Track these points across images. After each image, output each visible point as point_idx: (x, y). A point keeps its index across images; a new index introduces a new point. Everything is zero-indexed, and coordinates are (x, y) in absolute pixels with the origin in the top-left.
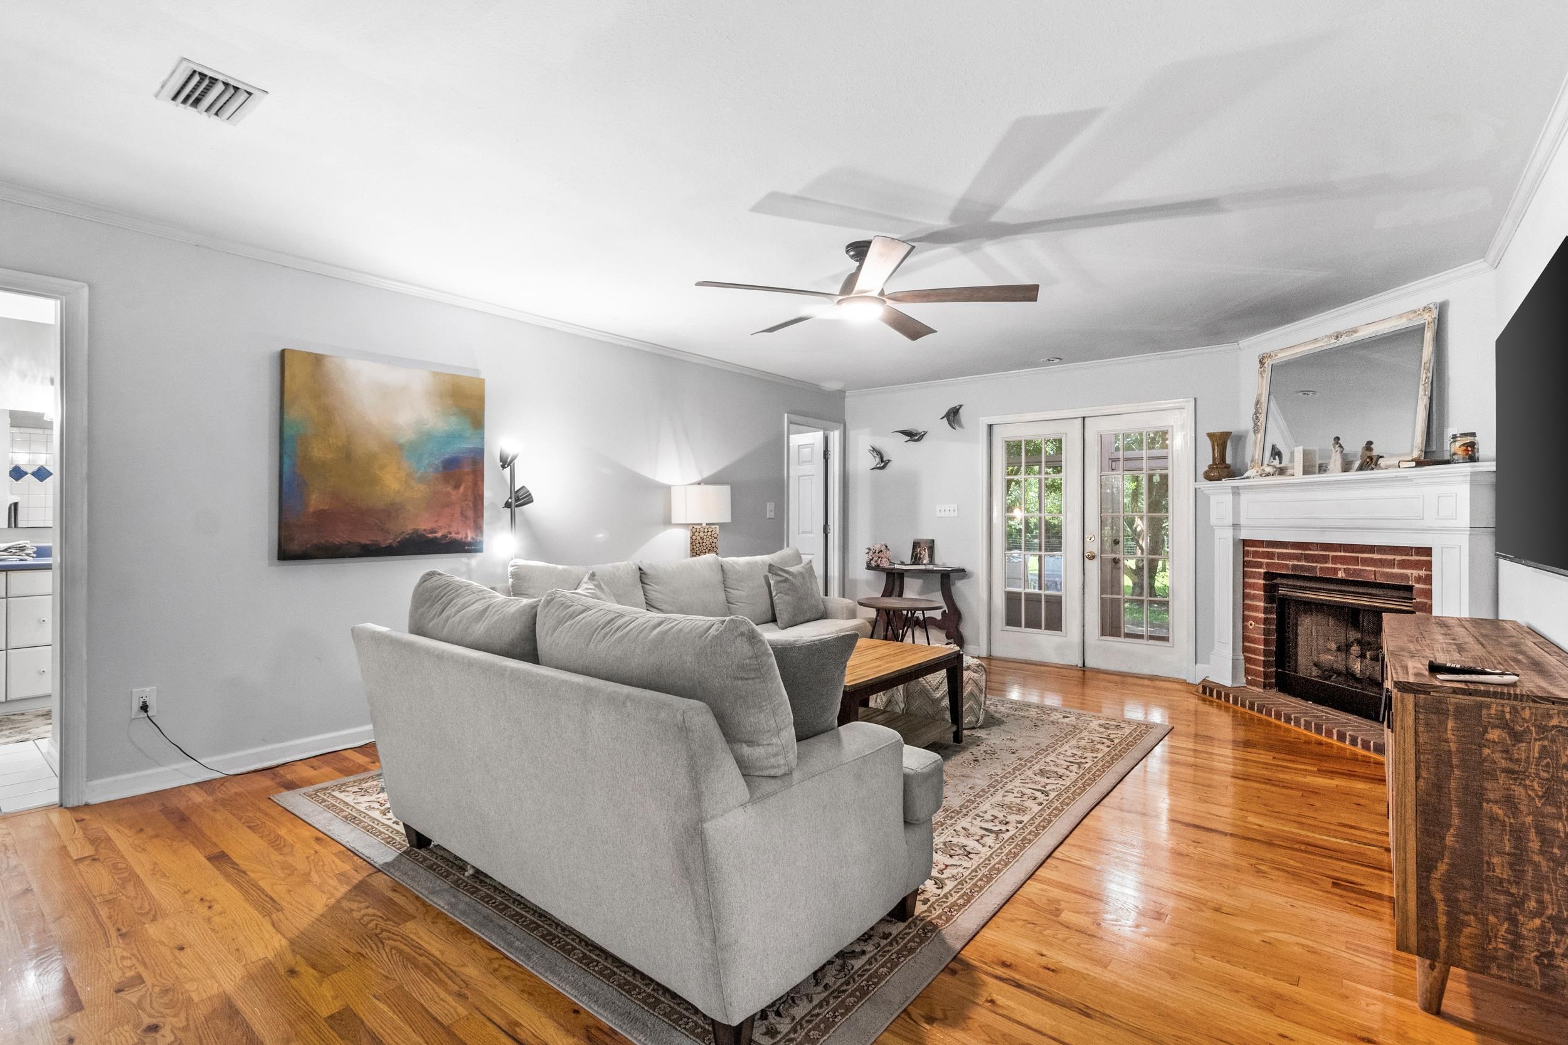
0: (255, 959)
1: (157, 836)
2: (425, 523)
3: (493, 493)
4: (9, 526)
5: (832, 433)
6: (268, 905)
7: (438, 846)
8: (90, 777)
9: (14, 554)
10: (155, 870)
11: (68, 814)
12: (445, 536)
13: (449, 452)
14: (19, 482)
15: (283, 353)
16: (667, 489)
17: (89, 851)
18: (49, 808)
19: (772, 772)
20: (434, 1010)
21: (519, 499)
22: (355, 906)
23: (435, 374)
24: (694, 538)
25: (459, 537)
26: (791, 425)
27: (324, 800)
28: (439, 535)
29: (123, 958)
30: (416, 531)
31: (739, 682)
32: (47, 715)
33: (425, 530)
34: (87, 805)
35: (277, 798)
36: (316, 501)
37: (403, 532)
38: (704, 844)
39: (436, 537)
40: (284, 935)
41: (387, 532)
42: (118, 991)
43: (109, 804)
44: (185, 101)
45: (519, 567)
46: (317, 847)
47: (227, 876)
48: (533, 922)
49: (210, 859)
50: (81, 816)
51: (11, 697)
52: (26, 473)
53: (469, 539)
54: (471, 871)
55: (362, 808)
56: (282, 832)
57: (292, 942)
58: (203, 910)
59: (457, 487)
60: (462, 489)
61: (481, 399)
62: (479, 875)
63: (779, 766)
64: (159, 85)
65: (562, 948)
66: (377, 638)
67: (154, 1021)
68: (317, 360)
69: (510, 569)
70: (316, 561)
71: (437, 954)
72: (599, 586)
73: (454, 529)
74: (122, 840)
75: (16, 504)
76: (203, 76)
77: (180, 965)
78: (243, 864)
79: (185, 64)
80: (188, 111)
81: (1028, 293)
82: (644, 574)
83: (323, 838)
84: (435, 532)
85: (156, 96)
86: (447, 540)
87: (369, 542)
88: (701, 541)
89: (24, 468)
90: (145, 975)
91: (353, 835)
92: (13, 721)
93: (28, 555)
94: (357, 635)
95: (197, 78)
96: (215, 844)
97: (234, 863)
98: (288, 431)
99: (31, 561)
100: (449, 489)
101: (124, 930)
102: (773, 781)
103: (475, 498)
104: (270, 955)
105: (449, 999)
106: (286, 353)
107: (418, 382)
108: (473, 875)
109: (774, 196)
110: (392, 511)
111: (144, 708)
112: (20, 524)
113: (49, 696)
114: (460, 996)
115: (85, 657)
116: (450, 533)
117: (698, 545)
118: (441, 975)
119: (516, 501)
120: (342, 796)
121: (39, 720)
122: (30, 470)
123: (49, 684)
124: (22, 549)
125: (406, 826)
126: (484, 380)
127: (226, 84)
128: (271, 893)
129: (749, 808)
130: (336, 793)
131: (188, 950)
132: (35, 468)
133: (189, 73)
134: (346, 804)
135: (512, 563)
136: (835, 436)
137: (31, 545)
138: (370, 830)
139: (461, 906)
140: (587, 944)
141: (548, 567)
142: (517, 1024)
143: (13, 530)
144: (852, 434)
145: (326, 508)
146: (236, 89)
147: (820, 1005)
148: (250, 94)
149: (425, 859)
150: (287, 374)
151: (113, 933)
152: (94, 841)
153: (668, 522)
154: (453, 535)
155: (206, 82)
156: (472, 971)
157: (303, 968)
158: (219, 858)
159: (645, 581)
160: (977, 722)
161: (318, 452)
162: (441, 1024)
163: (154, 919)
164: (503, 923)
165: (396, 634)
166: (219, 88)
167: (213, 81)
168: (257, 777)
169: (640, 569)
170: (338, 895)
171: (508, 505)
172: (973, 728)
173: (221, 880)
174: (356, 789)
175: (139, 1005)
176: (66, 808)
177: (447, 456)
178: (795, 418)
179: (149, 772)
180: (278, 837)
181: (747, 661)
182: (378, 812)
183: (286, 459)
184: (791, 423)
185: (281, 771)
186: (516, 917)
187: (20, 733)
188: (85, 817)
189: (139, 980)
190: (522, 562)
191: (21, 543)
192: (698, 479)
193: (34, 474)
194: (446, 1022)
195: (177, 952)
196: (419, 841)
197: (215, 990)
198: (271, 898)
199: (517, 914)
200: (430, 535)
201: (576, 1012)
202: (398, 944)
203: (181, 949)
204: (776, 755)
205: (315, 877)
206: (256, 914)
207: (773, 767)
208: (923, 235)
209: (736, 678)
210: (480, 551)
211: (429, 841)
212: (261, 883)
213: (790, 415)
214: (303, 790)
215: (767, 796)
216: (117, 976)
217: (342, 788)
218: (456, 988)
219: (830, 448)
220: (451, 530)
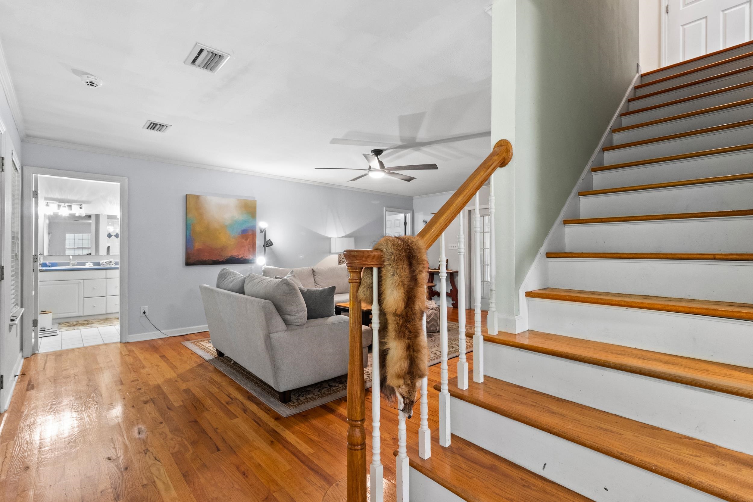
0: (167, 378)
1: (146, 351)
2: (234, 253)
3: (259, 242)
4: (107, 255)
5: (407, 215)
6: (174, 367)
7: (227, 357)
8: (129, 334)
9: (108, 264)
10: (145, 359)
11: (122, 344)
12: (242, 258)
13: (244, 227)
14: (110, 239)
15: (187, 195)
16: (329, 239)
17: (127, 353)
18: (117, 343)
19: (297, 324)
20: (210, 390)
21: (268, 244)
22: (197, 369)
23: (238, 200)
24: (340, 258)
25: (247, 258)
26: (387, 212)
27: (196, 344)
28: (240, 257)
29: (134, 376)
30: (232, 256)
31: (284, 297)
32: (118, 319)
33: (235, 255)
34: (128, 342)
35: (183, 343)
36: (197, 245)
37: (227, 256)
38: (270, 340)
39: (239, 258)
40: (176, 374)
41: (222, 256)
42: (132, 382)
43: (134, 342)
44: (150, 129)
45: (265, 268)
46: (191, 355)
47: (164, 361)
48: (245, 374)
49: (160, 356)
50: (126, 345)
51: (108, 312)
52: (112, 236)
53: (251, 258)
54: (232, 362)
55: (207, 346)
56: (182, 351)
57: (178, 375)
58: (156, 367)
59: (246, 240)
60: (248, 240)
61: (255, 208)
62: (235, 363)
63: (299, 322)
64: (143, 126)
65: (251, 380)
66: (206, 288)
67: (140, 388)
68: (197, 197)
69: (262, 269)
70: (195, 266)
71: (216, 380)
72: (294, 276)
73: (245, 255)
74: (137, 351)
75: (109, 247)
76: (154, 124)
77: (148, 378)
78: (169, 358)
79: (149, 121)
80: (152, 131)
81: (434, 167)
82: (314, 271)
83: (194, 353)
84: (238, 256)
85: (143, 128)
86: (243, 259)
87: (215, 260)
88: (342, 259)
89: (112, 234)
90: (139, 379)
91: (202, 353)
92: (108, 320)
93: (112, 264)
94: (201, 288)
95: (152, 124)
96: (162, 353)
97: (166, 358)
98: (188, 222)
99: (113, 266)
100: (244, 241)
101: (135, 370)
102: (297, 326)
103: (253, 244)
104: (172, 377)
105: (216, 389)
106: (187, 196)
107: (232, 202)
108: (233, 364)
109: (333, 139)
110: (223, 249)
111: (144, 313)
112: (110, 254)
113: (118, 313)
114: (219, 388)
115: (127, 296)
116: (244, 256)
117: (341, 261)
118: (216, 384)
119: (266, 245)
120: (202, 343)
121: (116, 320)
122: (113, 234)
123: (117, 309)
124: (110, 262)
125: (217, 350)
126: (256, 201)
127: (160, 125)
128: (175, 365)
129: (286, 332)
130: (201, 343)
131: (150, 375)
132: (115, 234)
133: (150, 123)
134: (203, 345)
135: (263, 267)
136: (409, 216)
137: (113, 261)
138: (208, 352)
139: (227, 370)
140: (258, 380)
141: (276, 269)
142: (231, 394)
143: (108, 256)
144: (416, 215)
145: (201, 248)
146: (163, 126)
147: (316, 396)
148: (167, 126)
149: (221, 359)
150: (188, 203)
151: (132, 371)
152: (129, 351)
153: (330, 253)
154: (245, 257)
155: (155, 125)
156: (224, 384)
157: (179, 380)
158: (163, 357)
159: (315, 274)
160: (436, 330)
161: (198, 229)
162: (211, 393)
163: (143, 368)
164: (236, 374)
165: (211, 288)
166: (158, 126)
167: (157, 124)
168: (179, 338)
169: (313, 270)
170: (193, 366)
171: (264, 246)
172: (435, 332)
173: (162, 361)
174: (207, 342)
175: (137, 385)
176: (122, 343)
177: (243, 229)
178: (388, 209)
179: (146, 334)
180: (181, 352)
181: (286, 291)
182: (211, 348)
183: (188, 231)
184: (387, 211)
185: (186, 336)
186: (241, 373)
187: (110, 323)
188: (127, 345)
189: (137, 380)
190: (267, 267)
191: (110, 260)
192: (344, 235)
193: (115, 236)
194: (212, 393)
195: (148, 376)
196: (220, 354)
197: (156, 383)
198: (175, 366)
199: (242, 372)
200: (237, 257)
201: (248, 393)
202: (206, 377)
203: (149, 375)
204: (297, 319)
205: (188, 362)
206: (170, 369)
207: (296, 322)
208: (396, 147)
209: (283, 296)
210: (253, 263)
211: (223, 355)
212: (173, 363)
213: (386, 208)
214: (191, 341)
215: (292, 330)
216: (132, 379)
217: (202, 341)
218: (218, 387)
219: (407, 221)
220: (244, 255)
